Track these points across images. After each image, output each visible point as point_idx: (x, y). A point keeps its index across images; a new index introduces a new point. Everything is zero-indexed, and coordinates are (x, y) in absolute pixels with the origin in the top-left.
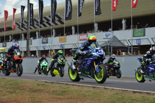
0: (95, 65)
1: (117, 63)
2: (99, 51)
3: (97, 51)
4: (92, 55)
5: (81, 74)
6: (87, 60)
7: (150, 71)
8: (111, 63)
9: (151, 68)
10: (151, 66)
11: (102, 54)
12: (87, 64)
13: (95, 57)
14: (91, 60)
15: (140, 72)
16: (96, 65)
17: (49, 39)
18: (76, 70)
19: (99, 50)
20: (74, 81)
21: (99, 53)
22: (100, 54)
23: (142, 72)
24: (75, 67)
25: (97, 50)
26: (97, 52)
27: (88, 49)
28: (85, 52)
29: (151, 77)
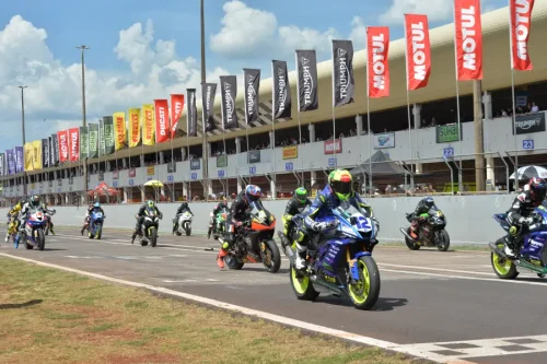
0: (349, 260)
1: (438, 215)
2: (361, 222)
3: (354, 221)
4: (340, 233)
5: (317, 283)
6: (329, 246)
7: (532, 250)
8: (424, 216)
9: (533, 242)
10: (533, 238)
11: (369, 230)
12: (329, 257)
13: (348, 237)
14: (338, 246)
15: (504, 252)
16: (352, 258)
17: (263, 152)
18: (304, 269)
19: (361, 218)
20: (302, 298)
21: (359, 227)
22: (362, 230)
23: (508, 251)
24: (303, 263)
25: (355, 218)
26: (355, 226)
27: (332, 216)
28: (323, 225)
29: (534, 264)
